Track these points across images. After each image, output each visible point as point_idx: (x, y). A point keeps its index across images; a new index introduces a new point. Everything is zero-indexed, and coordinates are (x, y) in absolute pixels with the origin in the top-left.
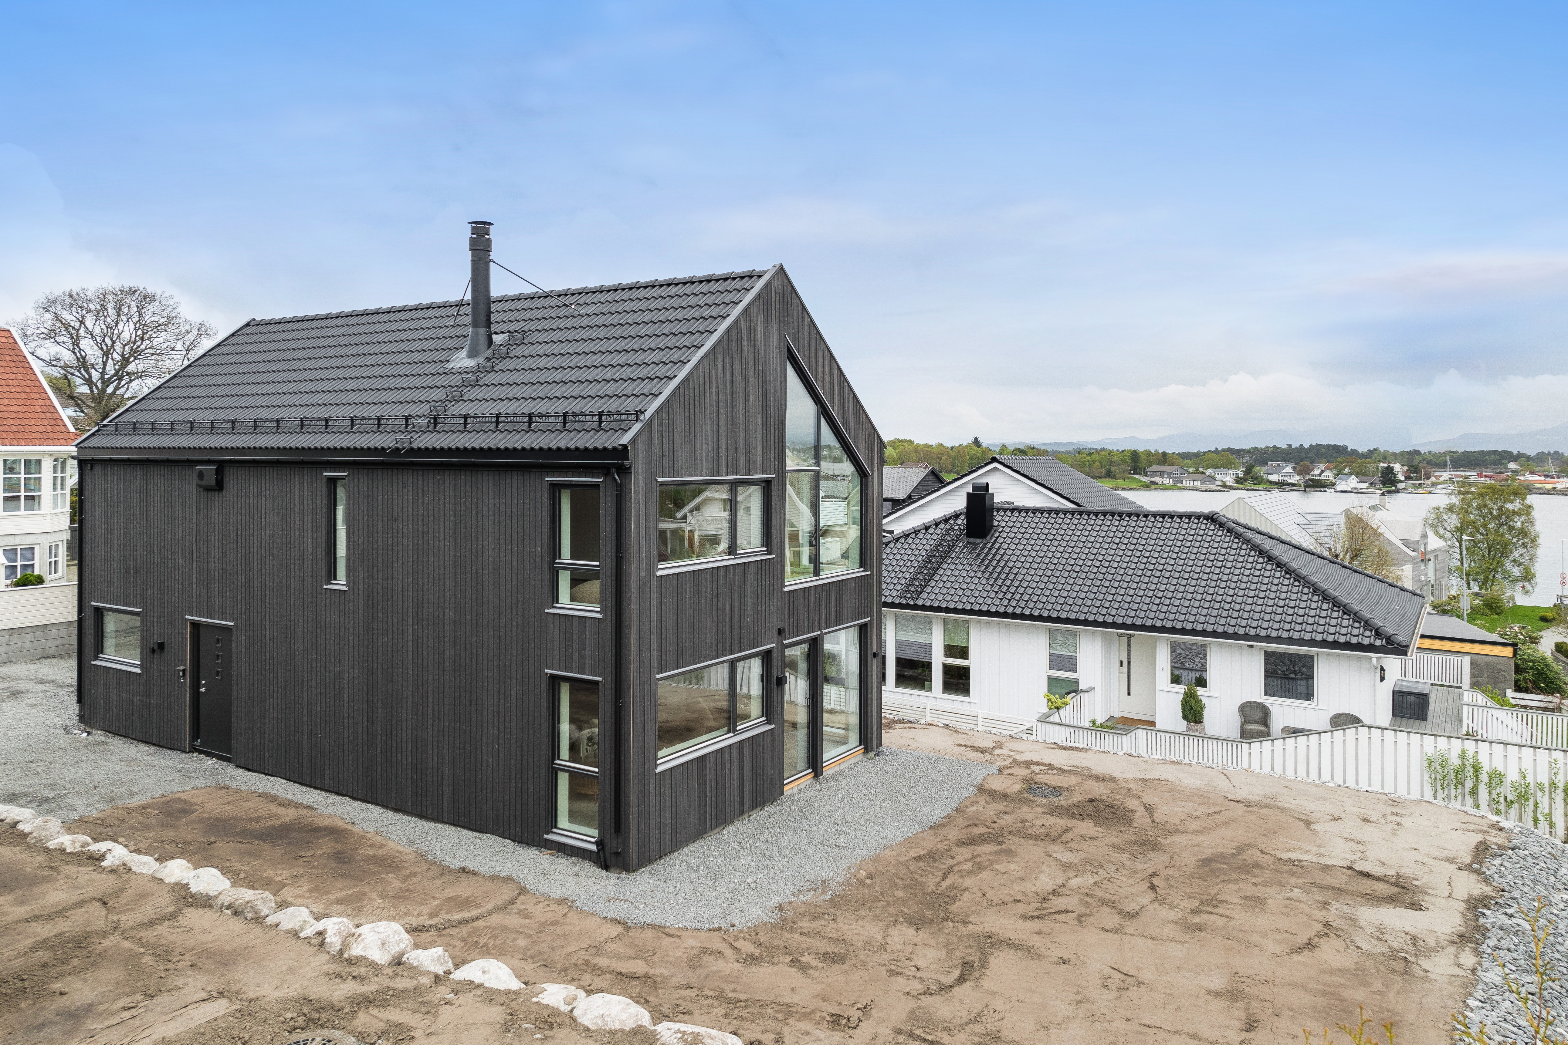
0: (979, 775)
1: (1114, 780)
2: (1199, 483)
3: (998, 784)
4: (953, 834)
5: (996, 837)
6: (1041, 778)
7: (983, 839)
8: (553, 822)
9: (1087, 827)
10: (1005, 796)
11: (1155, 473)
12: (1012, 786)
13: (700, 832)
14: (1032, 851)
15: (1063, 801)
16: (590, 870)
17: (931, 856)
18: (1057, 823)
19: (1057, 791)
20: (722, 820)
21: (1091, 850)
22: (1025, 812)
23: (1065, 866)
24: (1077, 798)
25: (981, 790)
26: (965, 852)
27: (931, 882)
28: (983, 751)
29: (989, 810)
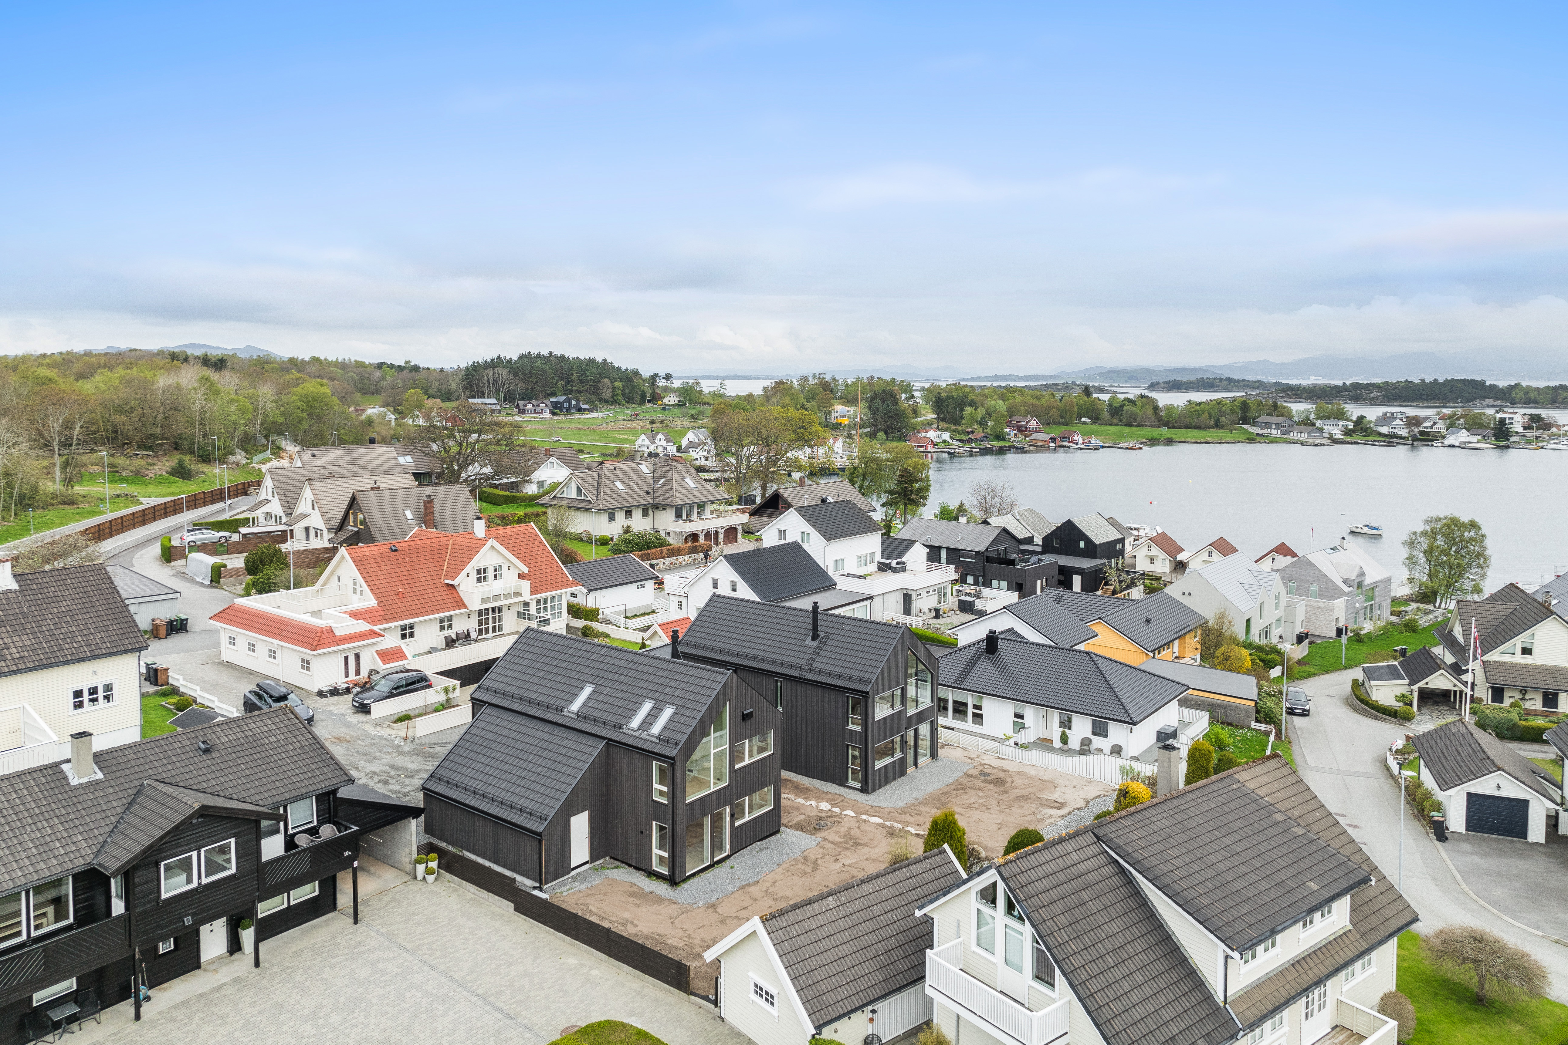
0: (966, 768)
1: (1008, 771)
2: (1306, 435)
3: (970, 772)
4: (953, 787)
5: (964, 789)
6: (986, 770)
7: (961, 789)
8: (847, 781)
9: (991, 786)
10: (972, 776)
11: (1263, 425)
12: (975, 772)
13: (885, 784)
14: (972, 792)
15: (989, 778)
16: (858, 793)
17: (946, 793)
18: (983, 785)
19: (989, 775)
20: (890, 781)
21: (989, 793)
22: (976, 781)
23: (979, 797)
24: (994, 777)
25: (965, 774)
26: (955, 792)
27: (944, 800)
28: (971, 759)
29: (965, 780)
